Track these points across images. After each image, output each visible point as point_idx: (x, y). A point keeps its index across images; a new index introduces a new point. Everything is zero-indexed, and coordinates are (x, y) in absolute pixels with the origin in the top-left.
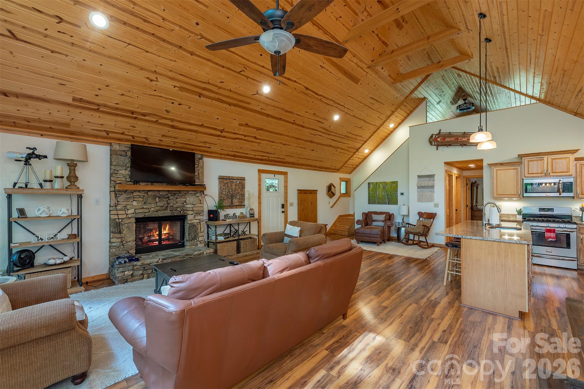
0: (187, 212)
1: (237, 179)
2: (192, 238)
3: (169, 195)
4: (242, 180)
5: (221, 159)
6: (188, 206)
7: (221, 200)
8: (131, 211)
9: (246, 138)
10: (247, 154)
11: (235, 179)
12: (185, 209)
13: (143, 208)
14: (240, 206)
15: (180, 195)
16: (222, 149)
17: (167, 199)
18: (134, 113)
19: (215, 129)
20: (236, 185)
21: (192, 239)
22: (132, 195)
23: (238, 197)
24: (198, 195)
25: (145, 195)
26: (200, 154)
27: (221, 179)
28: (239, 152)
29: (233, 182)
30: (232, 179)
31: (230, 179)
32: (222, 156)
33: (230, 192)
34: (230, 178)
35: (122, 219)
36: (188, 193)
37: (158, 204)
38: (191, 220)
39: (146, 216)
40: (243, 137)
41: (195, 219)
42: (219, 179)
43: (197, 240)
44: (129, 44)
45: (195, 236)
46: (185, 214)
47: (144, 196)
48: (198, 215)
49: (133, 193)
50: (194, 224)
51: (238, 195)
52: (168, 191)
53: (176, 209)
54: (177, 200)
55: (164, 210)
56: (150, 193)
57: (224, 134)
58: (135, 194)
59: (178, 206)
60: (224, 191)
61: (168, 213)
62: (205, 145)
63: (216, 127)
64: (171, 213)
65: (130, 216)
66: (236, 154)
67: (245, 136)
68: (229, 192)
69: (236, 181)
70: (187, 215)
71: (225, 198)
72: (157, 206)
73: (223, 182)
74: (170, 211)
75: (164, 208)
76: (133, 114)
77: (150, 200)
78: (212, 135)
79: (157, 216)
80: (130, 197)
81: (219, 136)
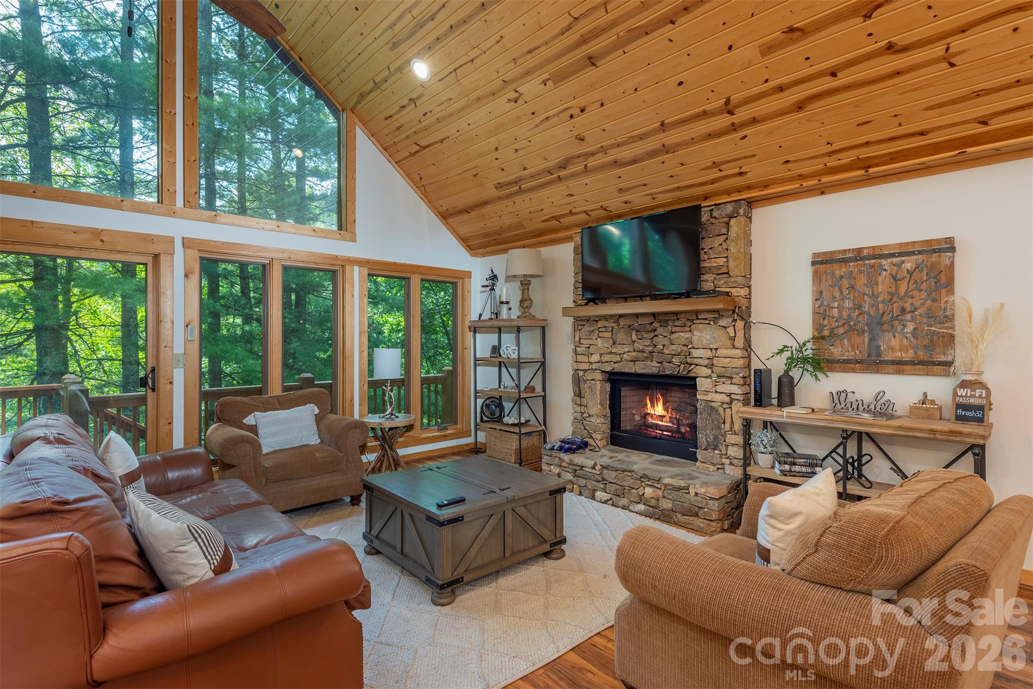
0: (694, 370)
1: (900, 254)
2: (707, 442)
3: (656, 324)
4: (934, 251)
5: (822, 193)
6: (695, 353)
7: (823, 338)
8: (595, 358)
9: (843, 78)
10: (922, 133)
11: (892, 255)
12: (689, 360)
13: (611, 353)
14: (921, 363)
15: (676, 324)
16: (787, 162)
17: (652, 335)
18: (552, 172)
19: (705, 114)
20: (895, 278)
21: (709, 445)
22: (596, 327)
23: (910, 327)
24: (723, 322)
25: (614, 325)
26: (730, 202)
27: (821, 263)
28: (867, 143)
29: (881, 265)
30: (874, 257)
31: (863, 259)
32: (805, 184)
33: (866, 308)
34: (865, 252)
35: (585, 371)
36: (698, 319)
37: (636, 345)
38: (706, 392)
39: (616, 370)
40: (828, 83)
41: (716, 392)
42: (813, 263)
43: (724, 452)
44: (455, 70)
45: (716, 438)
46: (690, 375)
47: (613, 327)
48: (724, 380)
49: (597, 321)
50: (713, 404)
51: (909, 317)
52: (654, 315)
53: (669, 360)
54: (674, 336)
55: (646, 359)
56: (622, 322)
57: (742, 115)
58: (600, 324)
59: (673, 353)
60: (836, 304)
61: (651, 367)
62: (722, 174)
63: (701, 109)
64: (657, 367)
65: (594, 366)
66: (864, 153)
67: (834, 75)
68: (859, 307)
69: (895, 260)
70: (697, 377)
71: (841, 330)
72: (634, 351)
73: (833, 274)
74: (659, 363)
75: (645, 355)
76: (552, 174)
77: (621, 337)
78: (710, 136)
79: (633, 371)
80: (593, 331)
81: (734, 128)
